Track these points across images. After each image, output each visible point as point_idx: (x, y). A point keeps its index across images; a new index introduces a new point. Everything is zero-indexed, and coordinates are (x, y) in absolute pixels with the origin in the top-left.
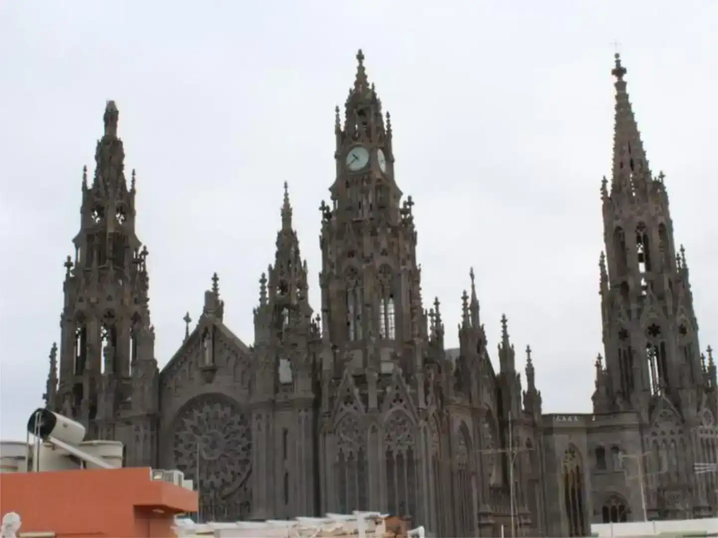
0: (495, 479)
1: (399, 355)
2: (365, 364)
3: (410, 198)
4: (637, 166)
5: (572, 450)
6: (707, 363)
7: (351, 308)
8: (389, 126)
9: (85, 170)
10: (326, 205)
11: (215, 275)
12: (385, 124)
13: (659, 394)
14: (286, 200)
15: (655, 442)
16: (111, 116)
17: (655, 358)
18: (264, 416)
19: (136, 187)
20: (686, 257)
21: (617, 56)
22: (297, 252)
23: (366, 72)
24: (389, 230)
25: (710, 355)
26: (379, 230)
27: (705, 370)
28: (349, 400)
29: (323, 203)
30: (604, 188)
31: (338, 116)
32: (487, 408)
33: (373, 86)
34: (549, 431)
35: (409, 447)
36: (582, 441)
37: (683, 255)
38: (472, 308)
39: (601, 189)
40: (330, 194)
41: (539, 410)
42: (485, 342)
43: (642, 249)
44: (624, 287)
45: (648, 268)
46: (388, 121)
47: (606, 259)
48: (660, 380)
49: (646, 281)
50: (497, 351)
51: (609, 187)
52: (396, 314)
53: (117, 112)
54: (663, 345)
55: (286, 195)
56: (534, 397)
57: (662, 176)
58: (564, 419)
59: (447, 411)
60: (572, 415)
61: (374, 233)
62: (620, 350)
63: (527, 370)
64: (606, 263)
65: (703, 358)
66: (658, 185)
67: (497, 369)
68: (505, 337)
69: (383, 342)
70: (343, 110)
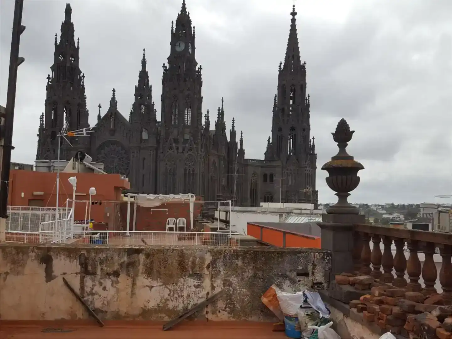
0: (224, 182)
1: (192, 132)
2: (178, 135)
3: (201, 66)
4: (295, 58)
5: (254, 174)
6: (312, 143)
7: (173, 111)
8: (194, 32)
9: (56, 35)
10: (165, 65)
11: (114, 89)
12: (193, 31)
13: (291, 154)
14: (144, 57)
15: (287, 173)
16: (68, 11)
17: (292, 139)
18: (136, 152)
19: (80, 45)
20: (310, 100)
21: (294, 6)
22: (148, 81)
23: (186, 6)
24: (191, 80)
25: (313, 140)
26: (187, 79)
27: (310, 146)
28: (171, 148)
29: (164, 64)
30: (280, 66)
31: (172, 25)
32: (223, 155)
33: (189, 13)
34: (247, 165)
35: (193, 168)
36: (259, 171)
37: (309, 98)
38: (221, 114)
39: (279, 67)
40: (167, 61)
41: (244, 157)
42: (225, 129)
43: (292, 94)
44: (283, 110)
45: (293, 103)
46: (194, 30)
47: (277, 97)
48: (292, 149)
49: (292, 108)
50: (229, 132)
51: (282, 67)
52: (191, 115)
53: (71, 10)
54: (295, 135)
55: (144, 54)
56: (242, 152)
57: (305, 63)
58: (253, 161)
59: (209, 155)
60: (256, 160)
61: (185, 81)
62: (278, 136)
63: (240, 140)
64: (277, 99)
65: (311, 141)
66: (303, 67)
67: (229, 140)
68: (233, 127)
69: (186, 126)
70: (175, 23)
